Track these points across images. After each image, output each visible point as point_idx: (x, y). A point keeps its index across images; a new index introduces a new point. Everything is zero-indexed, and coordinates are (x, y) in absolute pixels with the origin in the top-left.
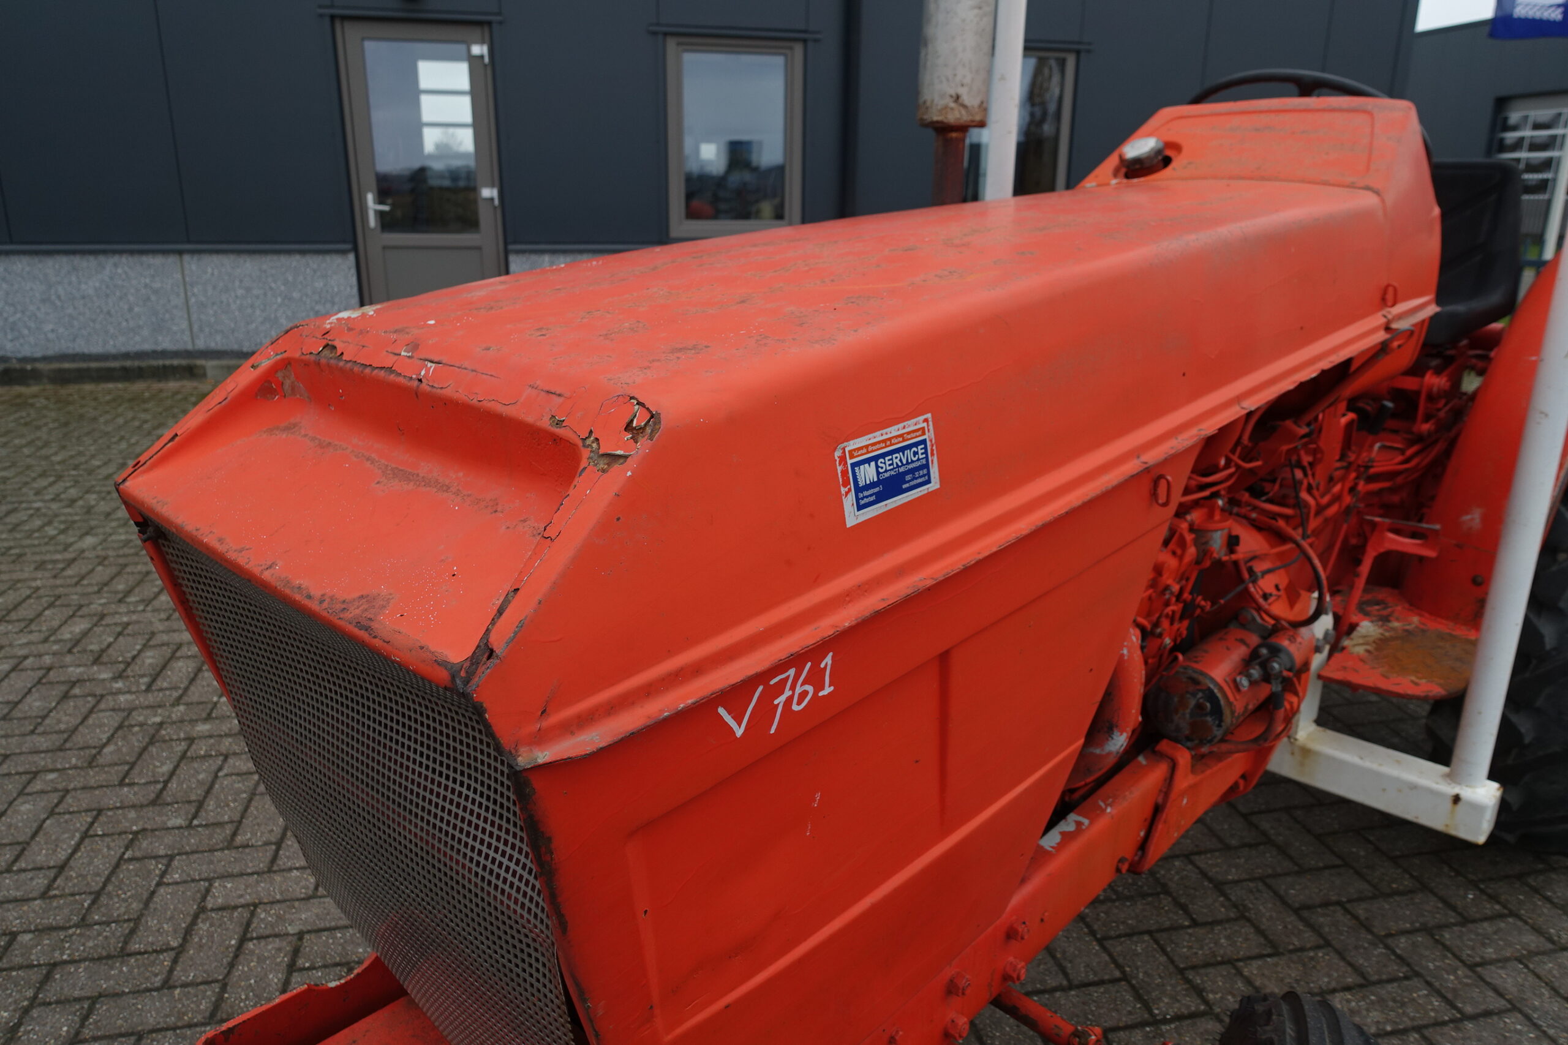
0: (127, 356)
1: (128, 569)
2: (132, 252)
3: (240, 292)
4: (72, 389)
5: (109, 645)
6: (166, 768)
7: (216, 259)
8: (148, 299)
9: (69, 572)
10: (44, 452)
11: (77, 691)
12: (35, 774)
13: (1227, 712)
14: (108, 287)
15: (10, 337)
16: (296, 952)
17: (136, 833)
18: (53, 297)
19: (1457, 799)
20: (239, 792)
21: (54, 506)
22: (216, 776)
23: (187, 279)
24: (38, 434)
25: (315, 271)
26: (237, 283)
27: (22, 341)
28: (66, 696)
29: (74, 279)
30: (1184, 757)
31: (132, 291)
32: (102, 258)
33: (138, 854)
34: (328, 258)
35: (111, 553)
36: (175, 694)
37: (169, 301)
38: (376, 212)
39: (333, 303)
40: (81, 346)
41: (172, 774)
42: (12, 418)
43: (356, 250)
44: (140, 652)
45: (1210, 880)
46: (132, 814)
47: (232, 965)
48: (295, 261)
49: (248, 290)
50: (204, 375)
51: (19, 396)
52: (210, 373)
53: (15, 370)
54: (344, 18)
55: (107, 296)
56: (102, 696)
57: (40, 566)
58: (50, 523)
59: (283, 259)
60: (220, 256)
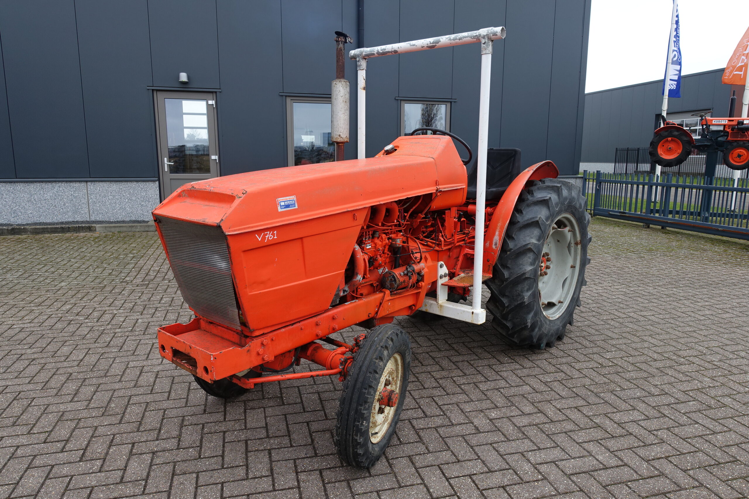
0: (62, 223)
1: (81, 291)
2: (67, 182)
3: (110, 197)
4: (40, 236)
5: (80, 311)
6: (109, 339)
7: (101, 184)
8: (72, 200)
9: (59, 293)
10: (36, 257)
11: (72, 322)
12: (66, 341)
13: (397, 280)
14: (55, 196)
15: (13, 216)
16: (157, 375)
17: (103, 353)
18: (33, 200)
19: (473, 313)
20: (133, 344)
21: (47, 274)
22: (125, 341)
23: (89, 192)
24: (32, 251)
25: (142, 189)
26: (109, 194)
27: (18, 217)
28: (69, 324)
29: (42, 192)
30: (388, 292)
31: (66, 197)
32: (54, 184)
33: (104, 357)
34: (147, 183)
35: (72, 287)
36: (107, 323)
37: (81, 201)
38: (167, 164)
39: (149, 201)
40: (43, 220)
41: (111, 341)
42: (19, 246)
43: (159, 180)
44: (92, 313)
45: (431, 357)
46: (100, 349)
47: (138, 378)
48: (134, 184)
49: (114, 196)
50: (95, 230)
51: (19, 239)
52: (97, 230)
53: (17, 229)
54: (157, 90)
55: (55, 199)
56: (82, 324)
57: (48, 291)
58: (46, 279)
59: (129, 184)
60: (103, 183)
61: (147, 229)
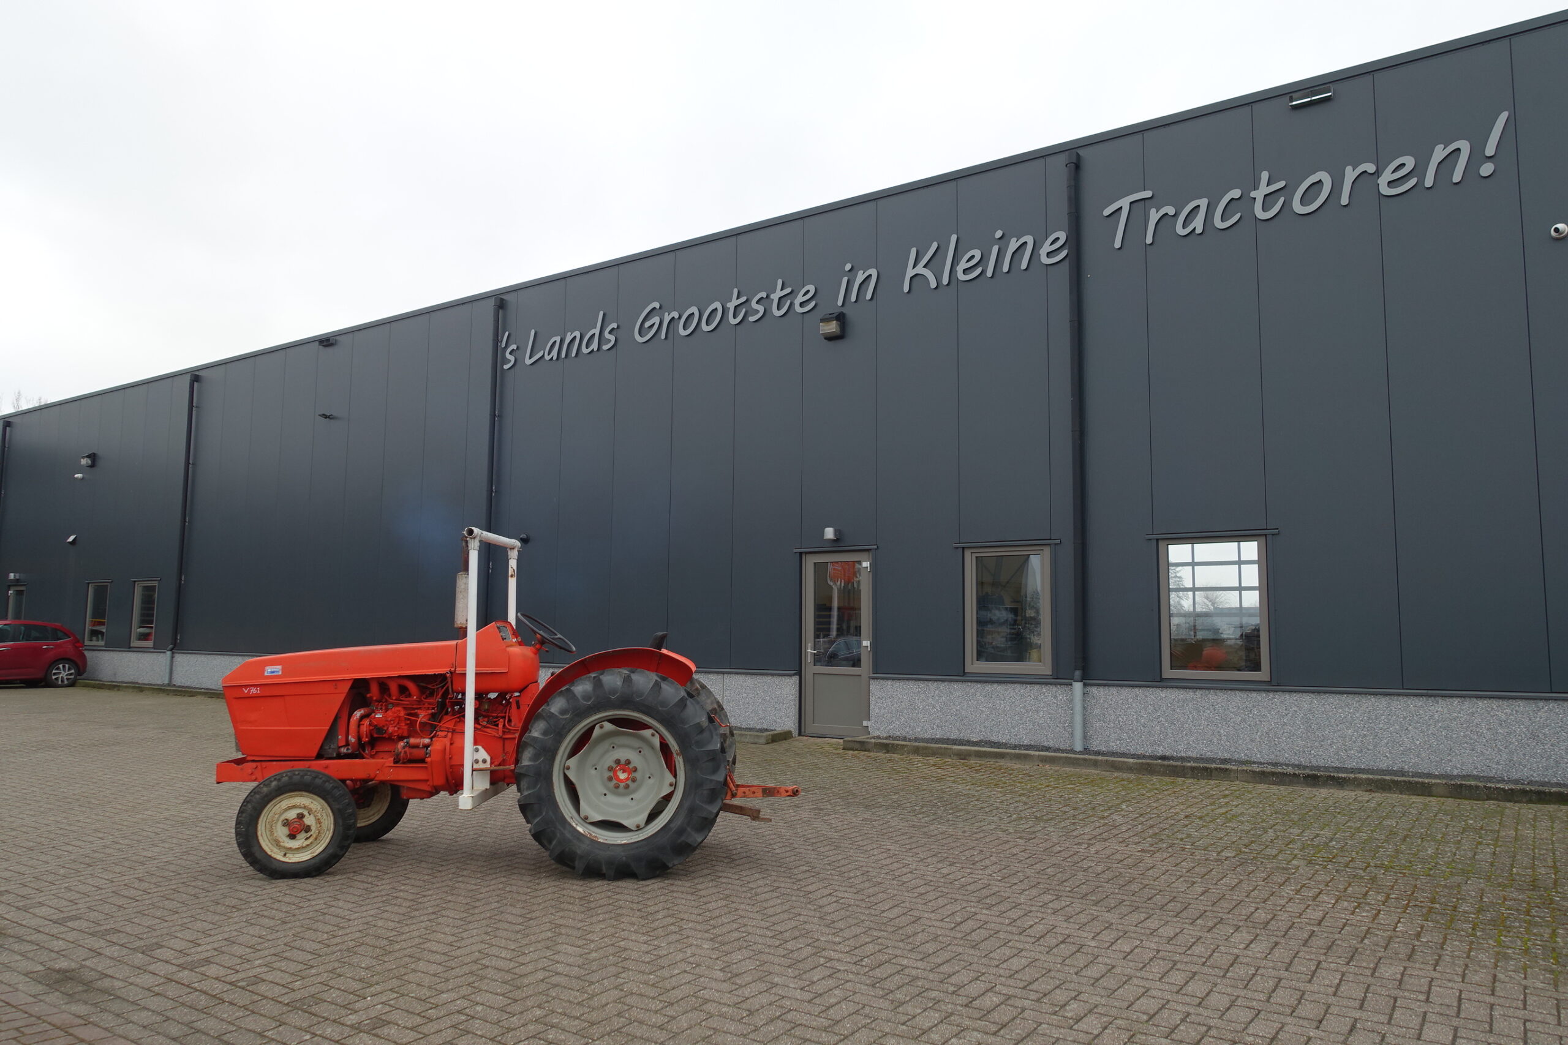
3: (745, 695)
7: (737, 677)
23: (725, 687)
25: (777, 685)
26: (744, 691)
34: (786, 678)
38: (812, 653)
39: (783, 704)
43: (799, 674)
48: (769, 679)
49: (748, 694)
54: (806, 553)
59: (764, 678)
60: (739, 676)
61: (756, 740)
